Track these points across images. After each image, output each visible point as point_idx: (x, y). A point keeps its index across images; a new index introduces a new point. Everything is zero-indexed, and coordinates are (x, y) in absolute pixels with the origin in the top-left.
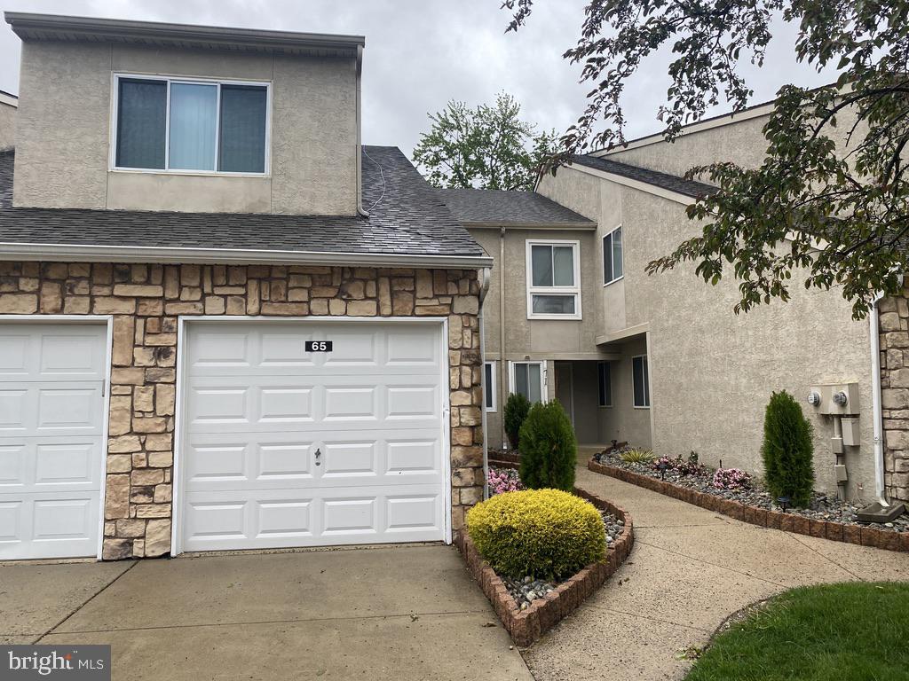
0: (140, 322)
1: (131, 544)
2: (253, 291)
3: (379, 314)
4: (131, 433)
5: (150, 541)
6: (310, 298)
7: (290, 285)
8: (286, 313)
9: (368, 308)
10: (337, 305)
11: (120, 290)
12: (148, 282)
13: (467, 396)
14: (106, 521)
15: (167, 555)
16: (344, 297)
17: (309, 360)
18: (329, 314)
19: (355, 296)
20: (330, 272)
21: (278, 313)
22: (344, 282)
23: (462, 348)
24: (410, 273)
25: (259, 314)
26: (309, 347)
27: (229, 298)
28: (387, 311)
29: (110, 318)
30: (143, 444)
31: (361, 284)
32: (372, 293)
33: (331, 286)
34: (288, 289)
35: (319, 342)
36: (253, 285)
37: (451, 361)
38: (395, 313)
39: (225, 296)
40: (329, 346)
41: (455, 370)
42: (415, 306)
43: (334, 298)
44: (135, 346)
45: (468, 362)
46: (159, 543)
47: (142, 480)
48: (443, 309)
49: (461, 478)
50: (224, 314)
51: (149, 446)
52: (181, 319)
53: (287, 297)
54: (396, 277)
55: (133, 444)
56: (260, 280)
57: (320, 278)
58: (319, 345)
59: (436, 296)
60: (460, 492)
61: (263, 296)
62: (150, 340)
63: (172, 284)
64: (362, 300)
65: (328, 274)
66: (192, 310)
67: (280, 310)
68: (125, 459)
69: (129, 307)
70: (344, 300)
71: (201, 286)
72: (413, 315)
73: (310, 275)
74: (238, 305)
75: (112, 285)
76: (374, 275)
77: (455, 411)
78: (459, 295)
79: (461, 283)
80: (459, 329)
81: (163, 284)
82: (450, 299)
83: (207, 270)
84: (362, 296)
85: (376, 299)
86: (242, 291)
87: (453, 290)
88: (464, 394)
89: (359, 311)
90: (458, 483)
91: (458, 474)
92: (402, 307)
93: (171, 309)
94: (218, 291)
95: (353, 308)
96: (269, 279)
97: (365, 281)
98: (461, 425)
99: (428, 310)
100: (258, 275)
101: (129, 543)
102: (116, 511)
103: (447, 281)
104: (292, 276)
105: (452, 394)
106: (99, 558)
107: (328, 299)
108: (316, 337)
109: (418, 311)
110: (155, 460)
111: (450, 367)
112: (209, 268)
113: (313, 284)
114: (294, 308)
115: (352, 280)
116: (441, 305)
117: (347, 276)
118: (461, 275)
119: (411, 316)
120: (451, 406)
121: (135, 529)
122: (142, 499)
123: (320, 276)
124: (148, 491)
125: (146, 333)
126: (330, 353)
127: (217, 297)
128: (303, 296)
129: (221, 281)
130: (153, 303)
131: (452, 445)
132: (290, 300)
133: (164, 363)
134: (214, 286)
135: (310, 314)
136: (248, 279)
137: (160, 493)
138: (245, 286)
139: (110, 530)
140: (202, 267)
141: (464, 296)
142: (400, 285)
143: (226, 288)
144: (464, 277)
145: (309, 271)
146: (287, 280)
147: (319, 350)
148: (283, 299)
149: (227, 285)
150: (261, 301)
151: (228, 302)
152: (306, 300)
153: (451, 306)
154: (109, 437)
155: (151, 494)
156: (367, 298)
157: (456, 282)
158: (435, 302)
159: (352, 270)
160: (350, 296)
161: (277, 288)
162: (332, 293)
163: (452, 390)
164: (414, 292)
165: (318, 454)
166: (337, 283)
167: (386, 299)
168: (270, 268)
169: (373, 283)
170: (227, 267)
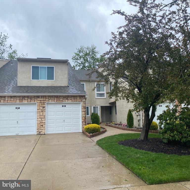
0: (41, 103)
1: (40, 133)
3: (72, 102)
4: (40, 118)
7: (60, 98)
10: (67, 101)
11: (38, 99)
12: (42, 98)
14: (37, 129)
15: (45, 134)
17: (62, 108)
18: (65, 102)
20: (66, 96)
21: (59, 102)
23: (83, 106)
24: (76, 96)
25: (56, 102)
26: (63, 106)
29: (37, 103)
32: (71, 99)
36: (55, 98)
40: (65, 106)
44: (40, 107)
45: (84, 108)
46: (44, 132)
47: (41, 124)
50: (52, 102)
51: (42, 120)
52: (46, 103)
54: (74, 97)
59: (80, 99)
62: (42, 106)
66: (48, 102)
68: (39, 121)
69: (39, 101)
71: (49, 99)
72: (77, 102)
74: (54, 101)
75: (37, 98)
76: (71, 96)
77: (82, 115)
80: (83, 103)
81: (44, 98)
83: (49, 96)
87: (82, 98)
88: (84, 112)
89: (69, 101)
91: (83, 123)
92: (75, 101)
94: (51, 99)
96: (58, 97)
98: (83, 117)
101: (40, 132)
105: (82, 112)
106: (36, 134)
109: (77, 101)
110: (43, 122)
111: (82, 109)
114: (61, 101)
117: (68, 97)
118: (83, 96)
122: (41, 127)
123: (64, 97)
128: (62, 99)
129: (51, 98)
130: (42, 101)
131: (82, 119)
133: (44, 109)
135: (63, 102)
138: (54, 98)
139: (38, 131)
141: (84, 99)
148: (59, 100)
150: (57, 100)
153: (82, 100)
154: (37, 119)
155: (43, 126)
158: (80, 100)
160: (68, 99)
162: (66, 99)
164: (77, 99)
165: (64, 121)
166: (66, 98)
167: (73, 100)
168: (58, 96)
169: (71, 98)
170: (52, 96)
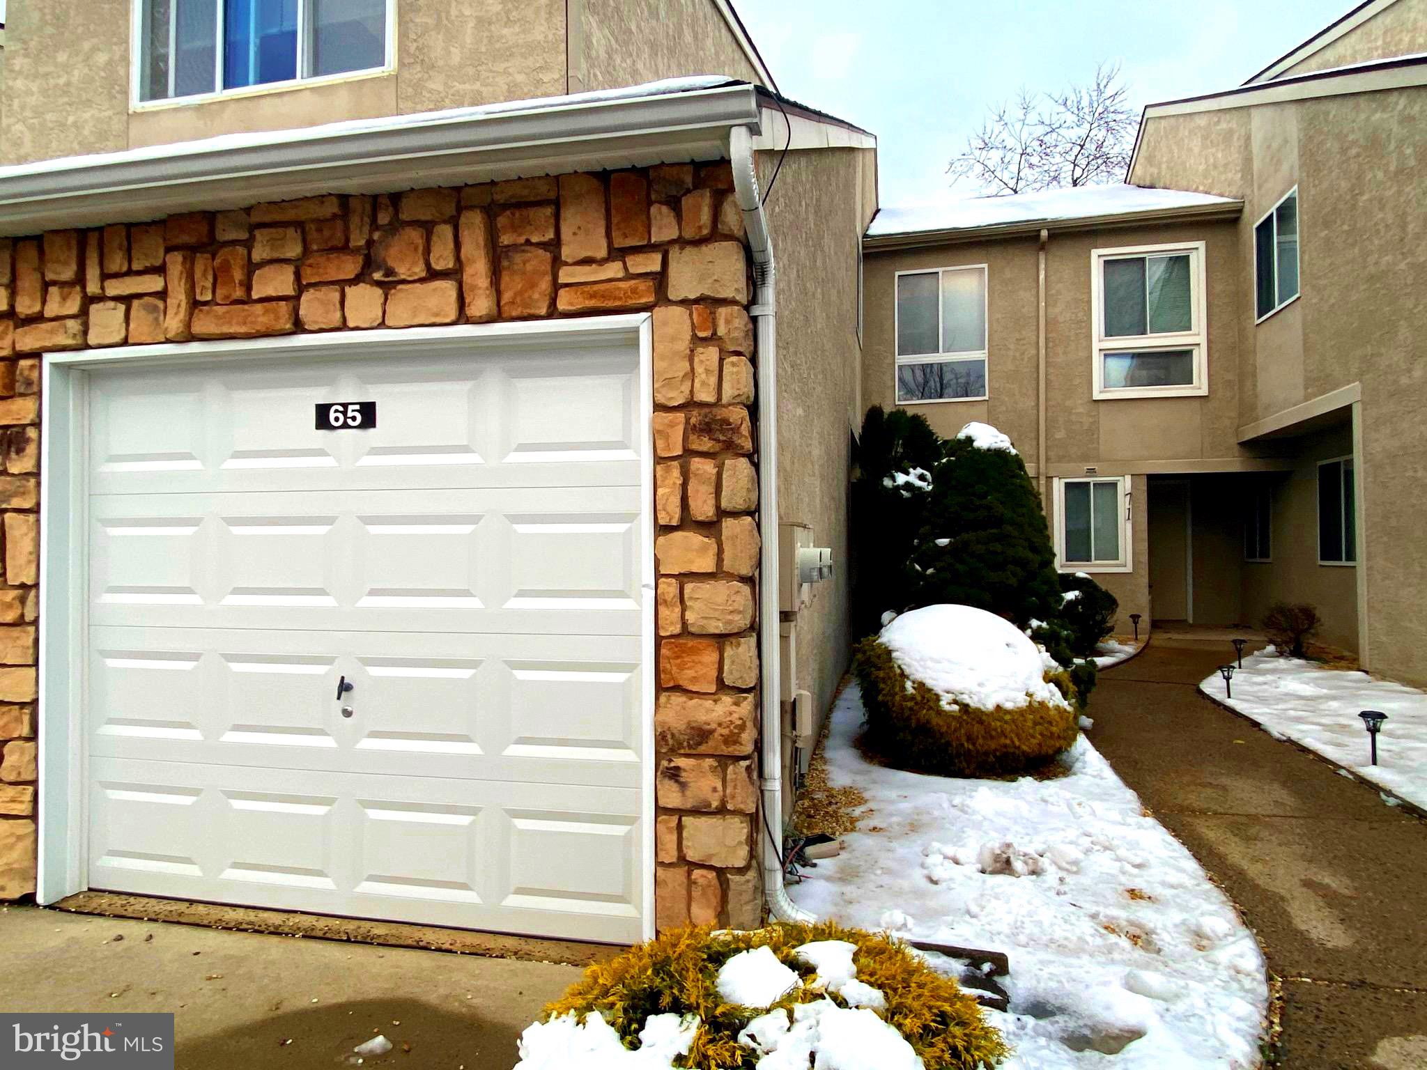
2: (176, 282)
3: (462, 317)
6: (301, 288)
7: (257, 256)
8: (243, 329)
9: (433, 302)
10: (364, 300)
13: (703, 549)
15: (28, 901)
16: (377, 276)
17: (321, 453)
18: (343, 327)
19: (402, 272)
20: (336, 210)
21: (226, 329)
22: (376, 236)
23: (690, 405)
24: (544, 190)
25: (190, 337)
26: (322, 417)
27: (136, 303)
28: (480, 304)
31: (415, 235)
32: (442, 261)
33: (345, 247)
34: (251, 268)
35: (345, 406)
36: (175, 263)
37: (660, 444)
38: (507, 311)
39: (127, 300)
40: (368, 414)
41: (668, 470)
42: (556, 287)
43: (355, 281)
45: (706, 444)
48: (634, 291)
49: (683, 786)
50: (125, 343)
52: (47, 360)
53: (249, 289)
54: (505, 206)
56: (191, 252)
57: (319, 230)
58: (345, 413)
59: (617, 253)
60: (680, 827)
61: (198, 291)
63: (28, 281)
64: (422, 280)
65: (335, 216)
66: (63, 339)
67: (230, 323)
70: (379, 284)
71: (81, 280)
72: (553, 313)
73: (299, 225)
74: (151, 317)
76: (450, 210)
77: (669, 587)
78: (682, 242)
79: (687, 202)
80: (683, 344)
81: (12, 282)
82: (658, 257)
84: (420, 271)
85: (455, 274)
86: (158, 283)
87: (664, 227)
88: (695, 539)
89: (415, 311)
90: (673, 799)
91: (673, 774)
92: (519, 293)
93: (28, 340)
94: (113, 288)
95: (401, 304)
96: (210, 245)
97: (428, 228)
98: (685, 631)
99: (592, 296)
100: (185, 239)
103: (650, 203)
104: (257, 233)
105: (661, 539)
107: (342, 284)
108: (337, 390)
109: (565, 302)
111: (658, 460)
112: (96, 234)
113: (306, 251)
114: (259, 316)
115: (396, 226)
116: (629, 277)
117: (384, 218)
118: (688, 180)
119: (549, 316)
120: (658, 575)
123: (321, 222)
126: (372, 430)
127: (111, 304)
128: (282, 282)
129: (117, 262)
131: (660, 688)
132: (255, 296)
133: (17, 466)
134: (105, 276)
135: (299, 327)
136: (168, 250)
137: (12, 761)
138: (161, 270)
140: (83, 234)
141: (698, 242)
142: (514, 228)
143: (128, 280)
144: (698, 184)
145: (291, 215)
146: (248, 244)
147: (345, 426)
148: (239, 293)
149: (130, 273)
150: (195, 305)
151: (133, 313)
152: (290, 291)
153: (660, 280)
156: (433, 275)
157: (674, 204)
158: (614, 270)
159: (396, 198)
160: (390, 272)
161: (226, 268)
162: (350, 267)
163: (662, 530)
164: (554, 246)
165: (344, 687)
166: (358, 241)
167: (477, 271)
168: (209, 217)
169: (446, 231)
170: (129, 226)
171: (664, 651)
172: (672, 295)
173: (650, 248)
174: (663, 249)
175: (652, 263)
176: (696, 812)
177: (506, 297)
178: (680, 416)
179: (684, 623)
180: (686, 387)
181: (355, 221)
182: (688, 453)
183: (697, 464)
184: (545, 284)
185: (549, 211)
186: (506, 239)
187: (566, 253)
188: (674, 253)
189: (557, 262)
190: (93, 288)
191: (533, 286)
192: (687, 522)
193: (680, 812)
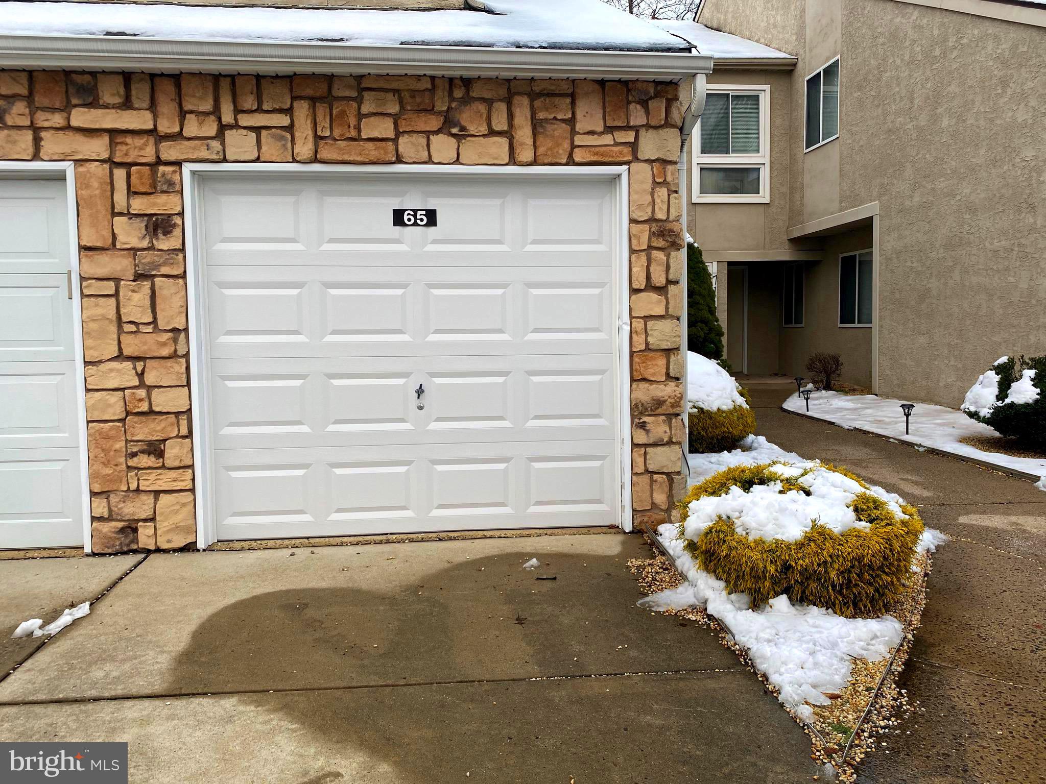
0: (120, 174)
1: (135, 530)
2: (303, 120)
3: (513, 161)
4: (120, 357)
5: (163, 525)
6: (398, 134)
7: (365, 109)
8: (359, 159)
9: (493, 150)
10: (443, 145)
11: (81, 117)
12: (127, 104)
13: (659, 302)
14: (93, 494)
15: (190, 548)
16: (455, 131)
17: (397, 241)
18: (430, 161)
19: (472, 129)
20: (429, 86)
21: (347, 158)
22: (454, 105)
23: (652, 220)
24: (566, 88)
25: (315, 160)
26: (398, 217)
27: (264, 133)
28: (526, 154)
29: (68, 167)
30: (141, 375)
31: (482, 108)
32: (500, 124)
33: (430, 110)
34: (360, 116)
35: (415, 211)
36: (302, 110)
37: (634, 242)
38: (540, 160)
39: (257, 130)
40: (431, 217)
41: (638, 258)
42: (573, 147)
43: (436, 132)
44: (114, 214)
45: (661, 243)
46: (177, 529)
47: (144, 431)
48: (621, 153)
49: (647, 432)
50: (257, 160)
51: (150, 379)
52: (187, 168)
53: (359, 131)
54: (540, 94)
55: (124, 375)
56: (313, 101)
57: (413, 97)
58: (415, 216)
59: (609, 130)
60: (645, 453)
61: (319, 129)
62: (139, 205)
63: (167, 108)
64: (484, 136)
65: (427, 89)
66: (204, 154)
67: (349, 153)
68: (116, 397)
69: (98, 147)
70: (453, 135)
71: (216, 112)
72: (571, 162)
73: (396, 91)
74: (280, 144)
75: (67, 108)
76: (503, 92)
77: (639, 325)
78: (648, 126)
79: (652, 104)
80: (648, 186)
81: (153, 107)
82: (633, 134)
83: (225, 85)
84: (484, 129)
85: (508, 133)
86: (285, 121)
87: (638, 117)
88: (654, 296)
89: (480, 155)
90: (641, 438)
91: (642, 426)
92: (550, 149)
93: (170, 152)
94: (245, 120)
95: (469, 149)
96: (328, 99)
97: (489, 103)
98: (648, 348)
99: (596, 154)
100: (309, 92)
101: (131, 529)
102: (106, 479)
103: (629, 103)
104: (366, 95)
105: (634, 297)
106: (88, 549)
107: (428, 134)
108: (412, 201)
109: (578, 156)
110: (161, 401)
111: (632, 251)
112: (229, 79)
113: (402, 107)
114: (371, 150)
115: (467, 100)
116: (617, 144)
117: (458, 94)
118: (652, 91)
119: (567, 164)
120: (631, 317)
121: (139, 508)
122: (145, 461)
123: (414, 93)
124: (155, 449)
125: (131, 192)
126: (433, 228)
127: (245, 132)
128: (385, 128)
129: (249, 102)
130: (139, 141)
131: (633, 380)
132: (364, 136)
133: (164, 244)
134: (238, 111)
135: (399, 160)
136: (294, 98)
137: (173, 452)
138: (289, 111)
139: (101, 508)
140: (216, 78)
141: (656, 128)
142: (547, 109)
143: (257, 115)
144: (657, 95)
145: (394, 85)
146: (359, 100)
147: (415, 224)
148: (353, 133)
149: (259, 110)
150: (317, 138)
151: (263, 139)
152: (391, 135)
153: (634, 146)
154: (86, 363)
155: (160, 454)
156: (492, 133)
157: (644, 104)
158: (607, 139)
159: (467, 82)
160: (463, 129)
161: (343, 114)
162: (434, 123)
163: (634, 291)
164: (572, 121)
165: (420, 391)
166: (441, 106)
167: (524, 134)
168: (330, 79)
169: (503, 107)
170: (259, 78)
171: (636, 360)
172: (640, 156)
173: (628, 128)
174: (636, 129)
175: (630, 137)
176: (655, 445)
177: (541, 150)
178: (647, 227)
179: (647, 344)
180: (649, 210)
181: (439, 93)
182: (650, 247)
183: (655, 254)
184: (566, 145)
185: (568, 100)
186: (541, 115)
187: (579, 127)
188: (642, 132)
189: (573, 132)
190: (228, 118)
191: (558, 145)
192: (650, 287)
193: (646, 446)
